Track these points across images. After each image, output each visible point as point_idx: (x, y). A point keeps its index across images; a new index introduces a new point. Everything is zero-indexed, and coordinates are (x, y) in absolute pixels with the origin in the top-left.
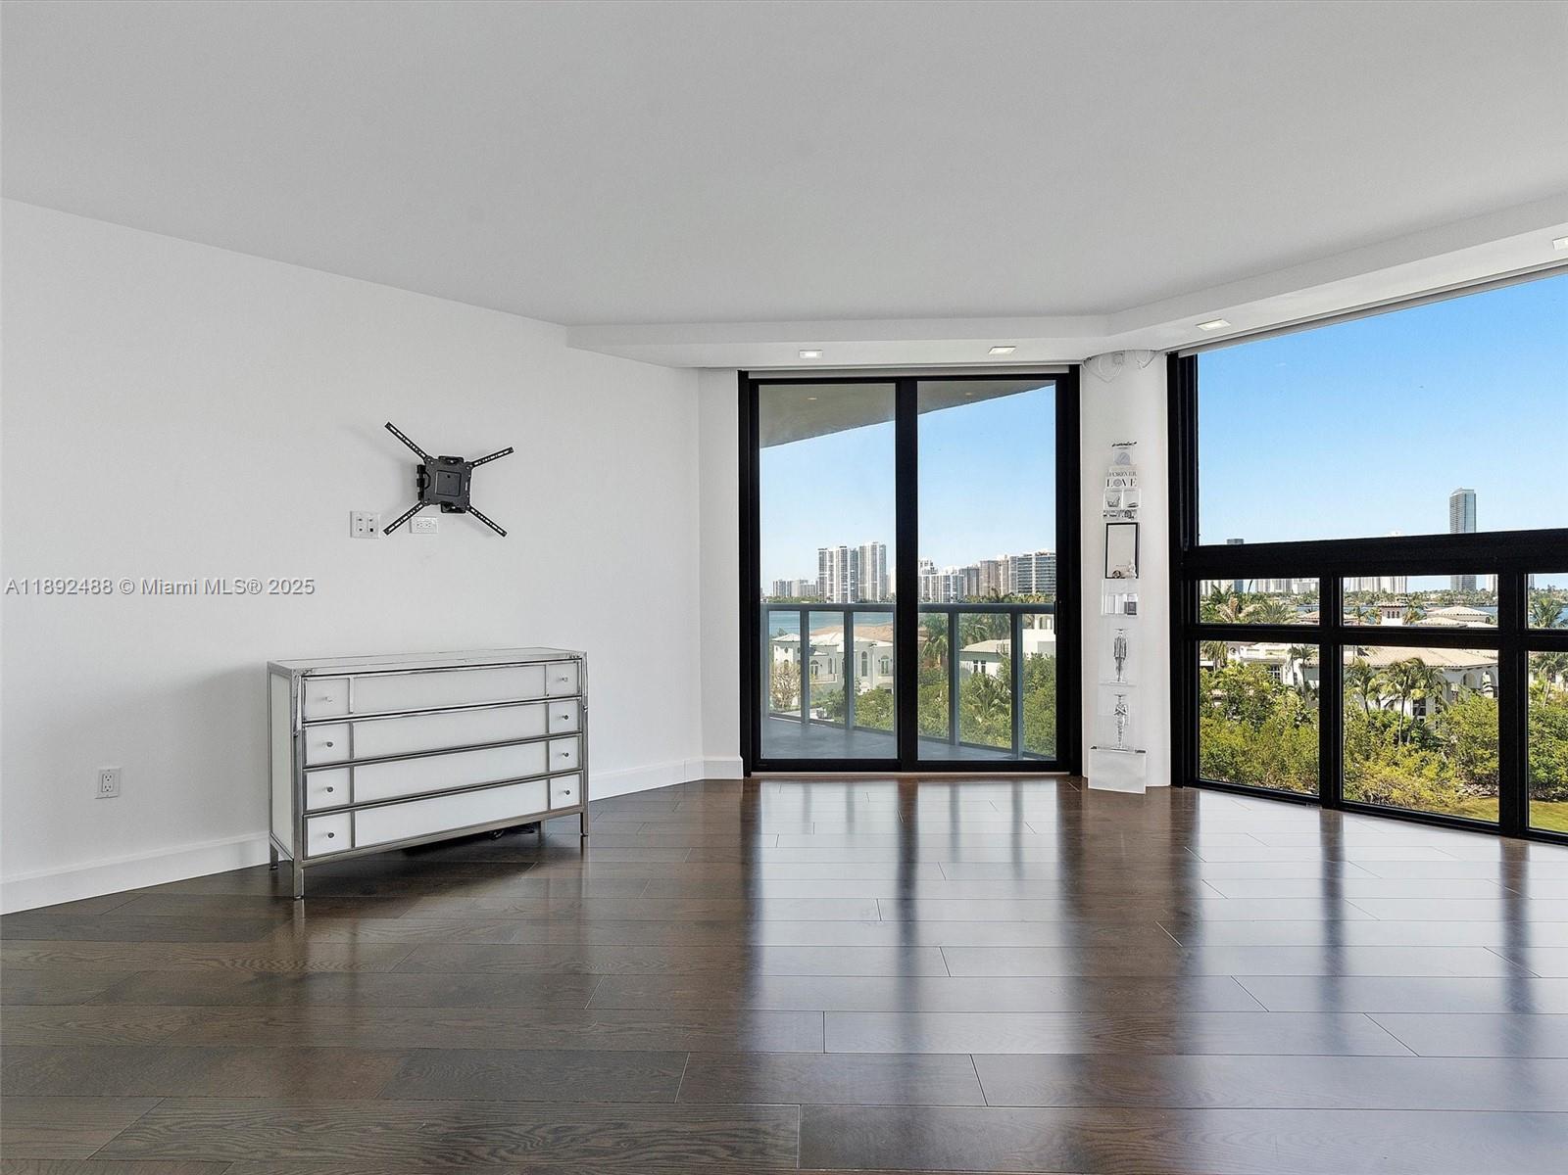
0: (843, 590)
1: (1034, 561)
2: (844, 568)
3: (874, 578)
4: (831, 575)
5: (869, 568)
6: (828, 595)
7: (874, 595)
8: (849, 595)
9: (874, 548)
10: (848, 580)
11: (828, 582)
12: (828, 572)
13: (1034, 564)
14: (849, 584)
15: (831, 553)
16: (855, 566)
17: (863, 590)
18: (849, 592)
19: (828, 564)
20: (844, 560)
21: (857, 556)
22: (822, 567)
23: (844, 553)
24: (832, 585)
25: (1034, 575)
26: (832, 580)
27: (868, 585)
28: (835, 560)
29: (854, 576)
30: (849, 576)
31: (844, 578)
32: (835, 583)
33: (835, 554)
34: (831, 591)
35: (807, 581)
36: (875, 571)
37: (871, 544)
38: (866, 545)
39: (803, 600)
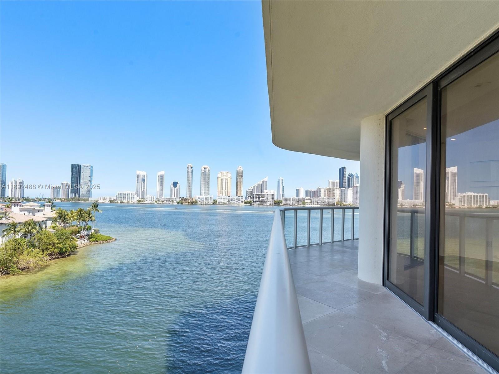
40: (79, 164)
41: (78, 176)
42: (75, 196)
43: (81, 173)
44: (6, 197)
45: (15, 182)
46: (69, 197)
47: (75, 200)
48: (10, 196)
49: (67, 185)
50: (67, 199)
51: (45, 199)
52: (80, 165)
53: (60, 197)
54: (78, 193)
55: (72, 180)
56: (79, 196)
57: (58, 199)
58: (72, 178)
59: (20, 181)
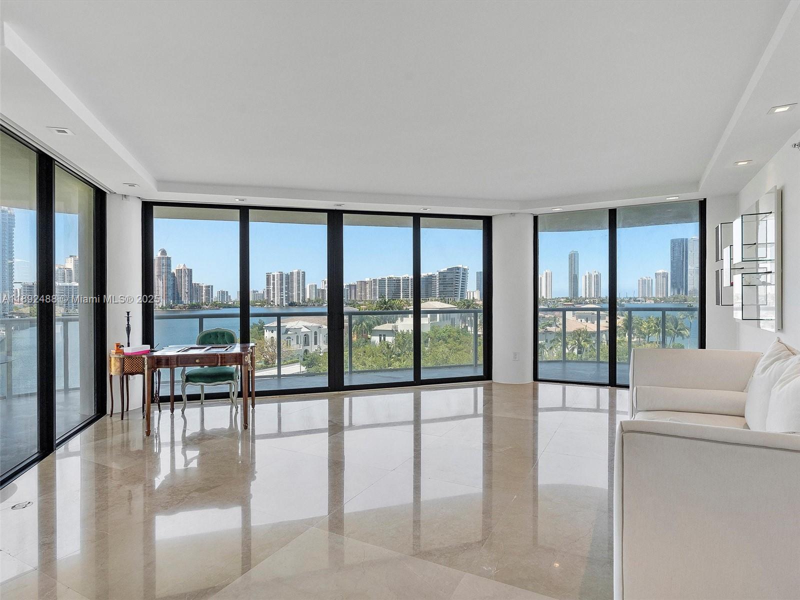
0: (281, 296)
1: (386, 281)
2: (281, 284)
3: (299, 290)
4: (274, 288)
5: (295, 285)
6: (272, 299)
7: (299, 299)
8: (284, 299)
9: (298, 273)
10: (284, 291)
11: (272, 292)
12: (272, 286)
13: (386, 283)
14: (284, 293)
15: (274, 275)
16: (287, 283)
17: (292, 297)
18: (284, 298)
19: (272, 282)
20: (281, 280)
21: (289, 277)
22: (268, 283)
23: (281, 275)
24: (274, 294)
25: (387, 289)
26: (274, 291)
27: (295, 293)
28: (276, 279)
29: (287, 288)
30: (284, 289)
31: (281, 290)
32: (276, 292)
33: (276, 276)
34: (274, 297)
35: (257, 291)
36: (299, 287)
37: (296, 271)
38: (294, 271)
39: (257, 302)
40: (685, 237)
41: (683, 259)
42: (679, 292)
43: (689, 252)
44: (579, 296)
45: (590, 276)
46: (669, 295)
47: (678, 300)
48: (584, 296)
49: (665, 275)
50: (664, 299)
51: (631, 298)
52: (687, 239)
53: (654, 295)
54: (684, 287)
55: (672, 267)
56: (686, 294)
57: (650, 299)
58: (672, 263)
59: (595, 274)
